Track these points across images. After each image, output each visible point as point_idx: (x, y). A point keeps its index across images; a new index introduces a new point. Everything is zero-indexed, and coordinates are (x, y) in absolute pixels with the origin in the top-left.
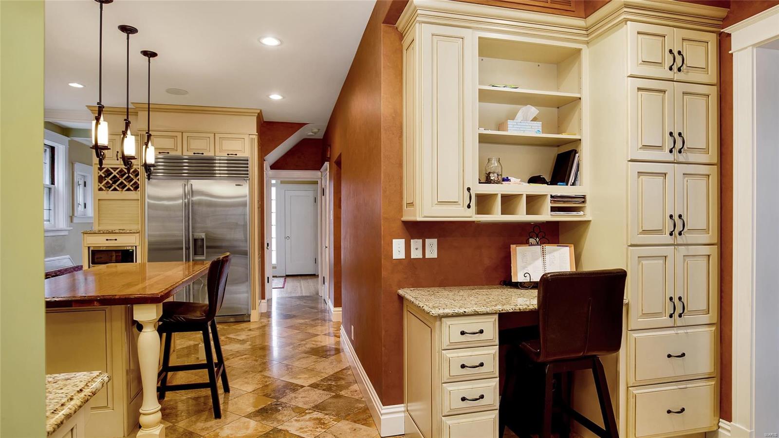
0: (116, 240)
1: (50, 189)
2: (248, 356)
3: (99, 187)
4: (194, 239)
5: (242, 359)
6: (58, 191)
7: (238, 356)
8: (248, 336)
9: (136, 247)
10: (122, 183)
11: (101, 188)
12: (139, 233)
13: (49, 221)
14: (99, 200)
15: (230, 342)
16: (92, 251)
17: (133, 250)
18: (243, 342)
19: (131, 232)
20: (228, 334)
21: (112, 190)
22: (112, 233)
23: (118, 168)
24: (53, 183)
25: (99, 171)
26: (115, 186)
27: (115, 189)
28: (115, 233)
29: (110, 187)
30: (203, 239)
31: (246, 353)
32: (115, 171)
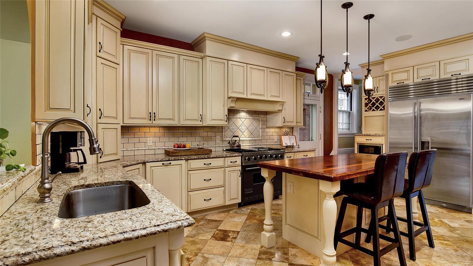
0: (371, 140)
1: (350, 113)
2: (450, 243)
3: (365, 110)
4: (422, 142)
5: (443, 243)
6: (354, 114)
7: (440, 240)
8: (461, 225)
9: (382, 144)
10: (377, 106)
11: (366, 110)
12: (384, 136)
13: (349, 129)
14: (365, 117)
15: (441, 225)
16: (359, 145)
17: (381, 147)
18: (452, 229)
19: (379, 135)
20: (443, 218)
21: (372, 111)
22: (369, 135)
23: (375, 97)
24: (351, 110)
25: (365, 100)
26: (374, 108)
27: (374, 110)
28: (371, 136)
29: (371, 109)
30: (429, 142)
31: (450, 239)
32: (373, 99)
